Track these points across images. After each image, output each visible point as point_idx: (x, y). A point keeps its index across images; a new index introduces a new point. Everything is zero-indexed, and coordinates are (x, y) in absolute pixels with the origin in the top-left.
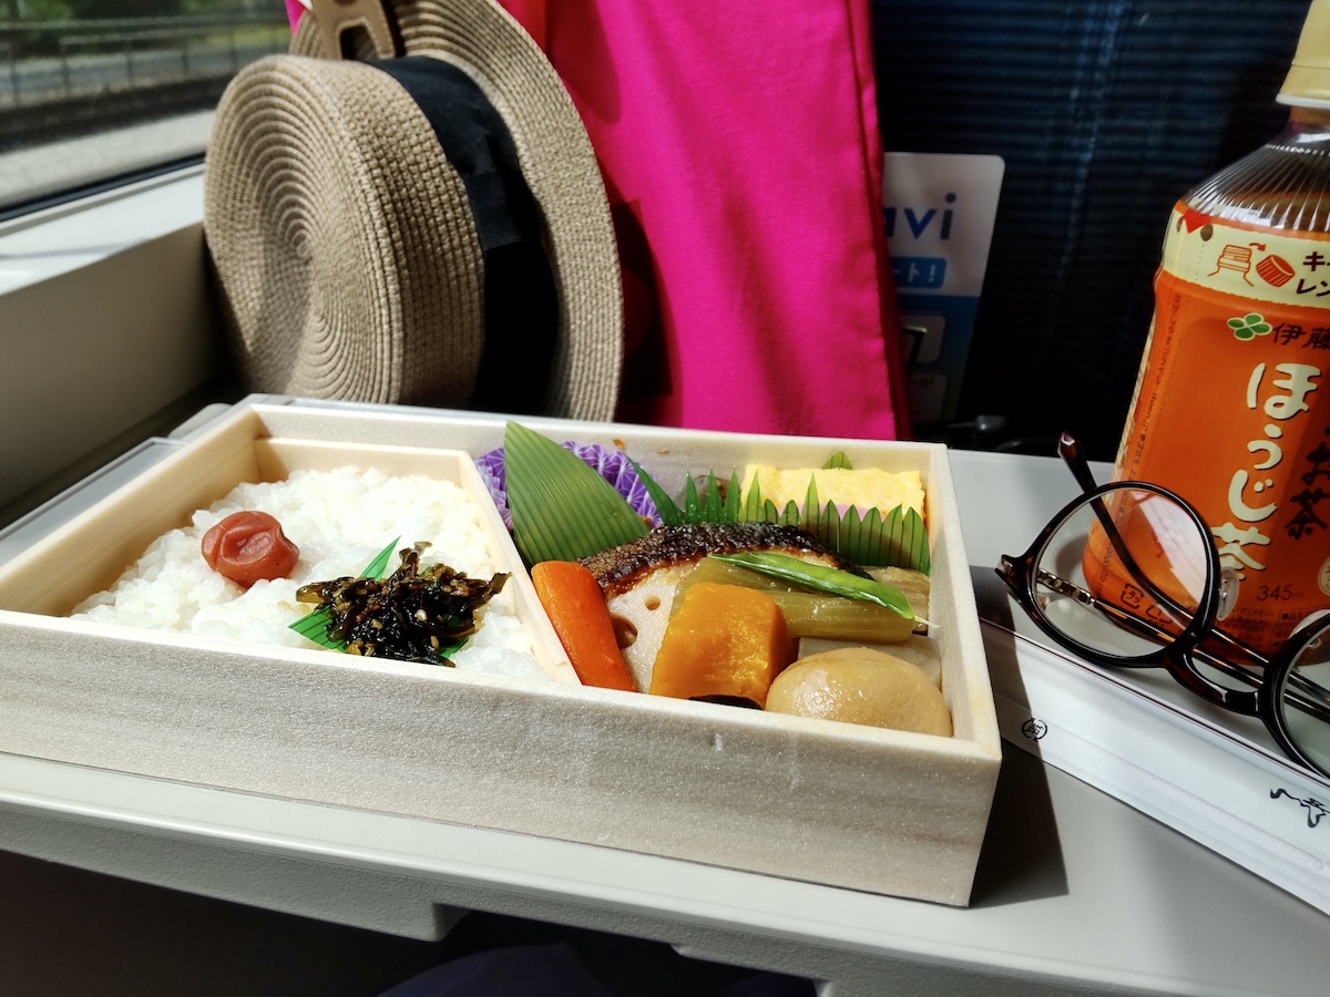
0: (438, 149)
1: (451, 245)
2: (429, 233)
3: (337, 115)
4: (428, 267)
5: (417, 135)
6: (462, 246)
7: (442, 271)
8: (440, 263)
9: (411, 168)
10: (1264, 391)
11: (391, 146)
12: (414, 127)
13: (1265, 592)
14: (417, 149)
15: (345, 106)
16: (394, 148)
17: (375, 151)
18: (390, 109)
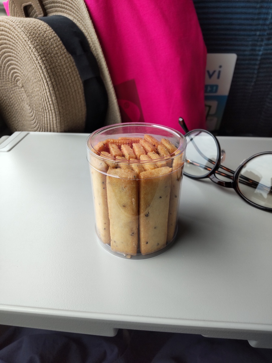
0: (63, 47)
1: (72, 80)
2: (64, 78)
3: (27, 39)
4: (65, 89)
5: (56, 43)
6: (75, 80)
7: (70, 90)
8: (69, 87)
9: (55, 55)
11: (48, 48)
12: (55, 40)
14: (56, 48)
15: (30, 36)
16: (49, 49)
17: (42, 51)
18: (45, 35)
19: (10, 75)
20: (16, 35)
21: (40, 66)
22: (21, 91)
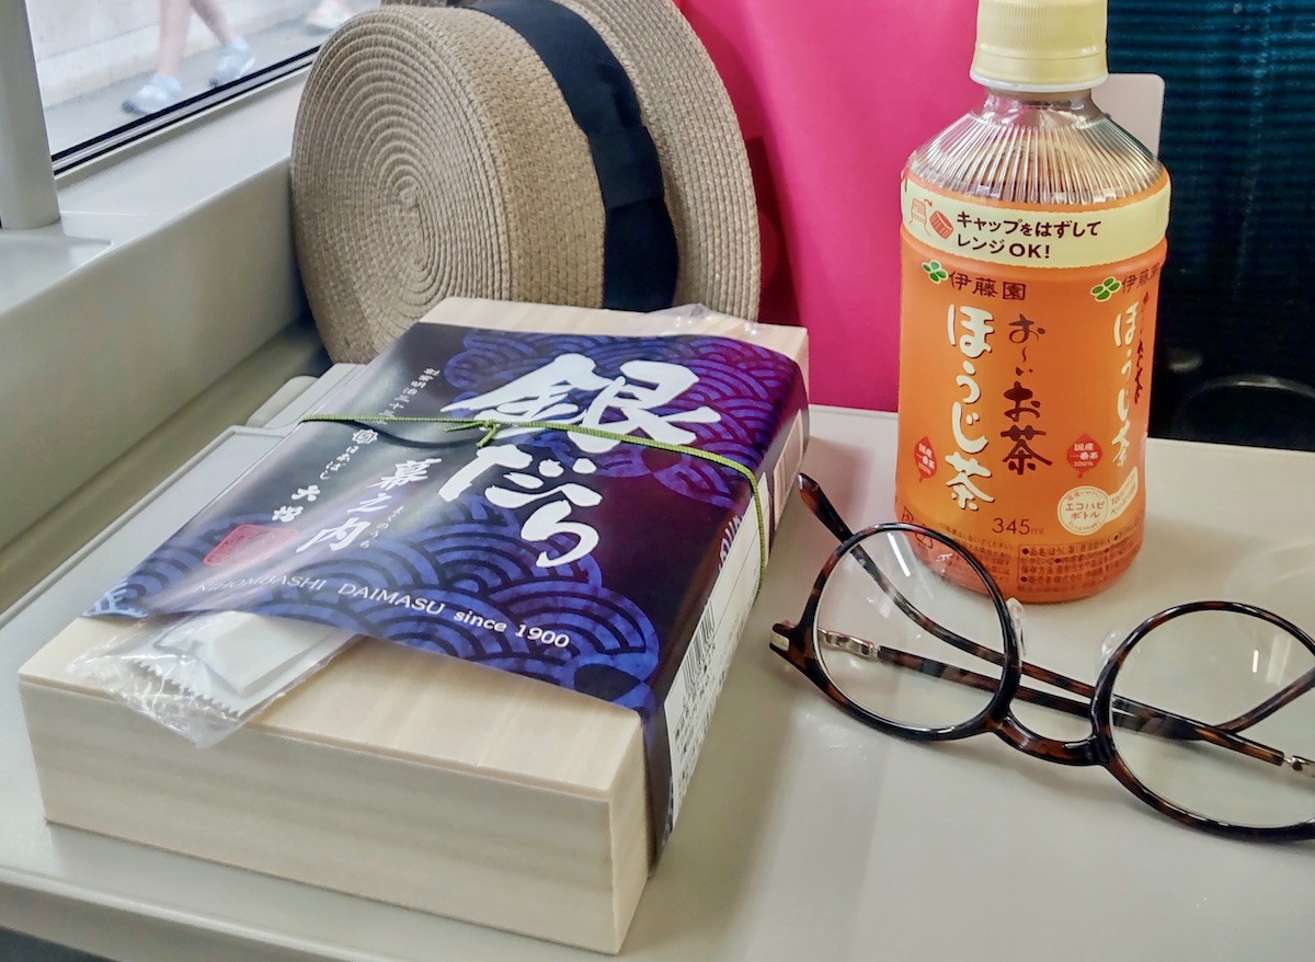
0: (565, 108)
3: (465, 77)
5: (545, 95)
6: (585, 205)
9: (539, 129)
10: (959, 331)
11: (520, 107)
12: (541, 87)
13: (1000, 525)
14: (543, 109)
15: (474, 68)
16: (523, 110)
17: (504, 115)
18: (517, 69)
19: (384, 167)
20: (433, 62)
21: (492, 155)
22: (405, 222)
